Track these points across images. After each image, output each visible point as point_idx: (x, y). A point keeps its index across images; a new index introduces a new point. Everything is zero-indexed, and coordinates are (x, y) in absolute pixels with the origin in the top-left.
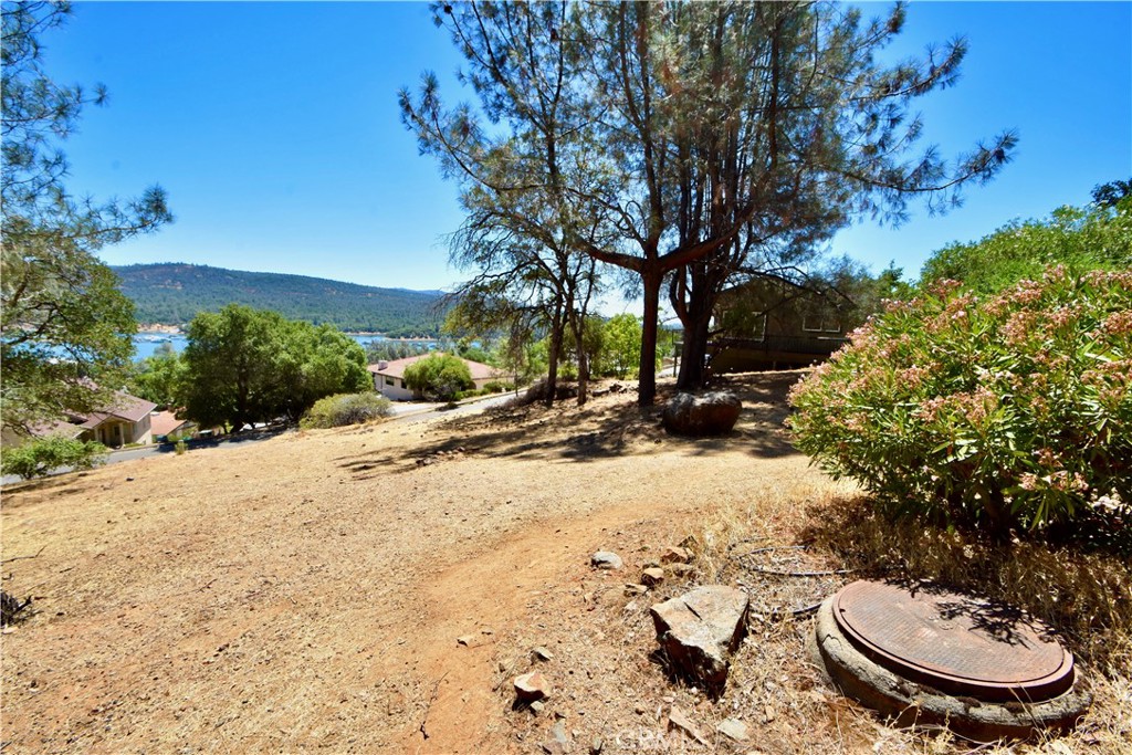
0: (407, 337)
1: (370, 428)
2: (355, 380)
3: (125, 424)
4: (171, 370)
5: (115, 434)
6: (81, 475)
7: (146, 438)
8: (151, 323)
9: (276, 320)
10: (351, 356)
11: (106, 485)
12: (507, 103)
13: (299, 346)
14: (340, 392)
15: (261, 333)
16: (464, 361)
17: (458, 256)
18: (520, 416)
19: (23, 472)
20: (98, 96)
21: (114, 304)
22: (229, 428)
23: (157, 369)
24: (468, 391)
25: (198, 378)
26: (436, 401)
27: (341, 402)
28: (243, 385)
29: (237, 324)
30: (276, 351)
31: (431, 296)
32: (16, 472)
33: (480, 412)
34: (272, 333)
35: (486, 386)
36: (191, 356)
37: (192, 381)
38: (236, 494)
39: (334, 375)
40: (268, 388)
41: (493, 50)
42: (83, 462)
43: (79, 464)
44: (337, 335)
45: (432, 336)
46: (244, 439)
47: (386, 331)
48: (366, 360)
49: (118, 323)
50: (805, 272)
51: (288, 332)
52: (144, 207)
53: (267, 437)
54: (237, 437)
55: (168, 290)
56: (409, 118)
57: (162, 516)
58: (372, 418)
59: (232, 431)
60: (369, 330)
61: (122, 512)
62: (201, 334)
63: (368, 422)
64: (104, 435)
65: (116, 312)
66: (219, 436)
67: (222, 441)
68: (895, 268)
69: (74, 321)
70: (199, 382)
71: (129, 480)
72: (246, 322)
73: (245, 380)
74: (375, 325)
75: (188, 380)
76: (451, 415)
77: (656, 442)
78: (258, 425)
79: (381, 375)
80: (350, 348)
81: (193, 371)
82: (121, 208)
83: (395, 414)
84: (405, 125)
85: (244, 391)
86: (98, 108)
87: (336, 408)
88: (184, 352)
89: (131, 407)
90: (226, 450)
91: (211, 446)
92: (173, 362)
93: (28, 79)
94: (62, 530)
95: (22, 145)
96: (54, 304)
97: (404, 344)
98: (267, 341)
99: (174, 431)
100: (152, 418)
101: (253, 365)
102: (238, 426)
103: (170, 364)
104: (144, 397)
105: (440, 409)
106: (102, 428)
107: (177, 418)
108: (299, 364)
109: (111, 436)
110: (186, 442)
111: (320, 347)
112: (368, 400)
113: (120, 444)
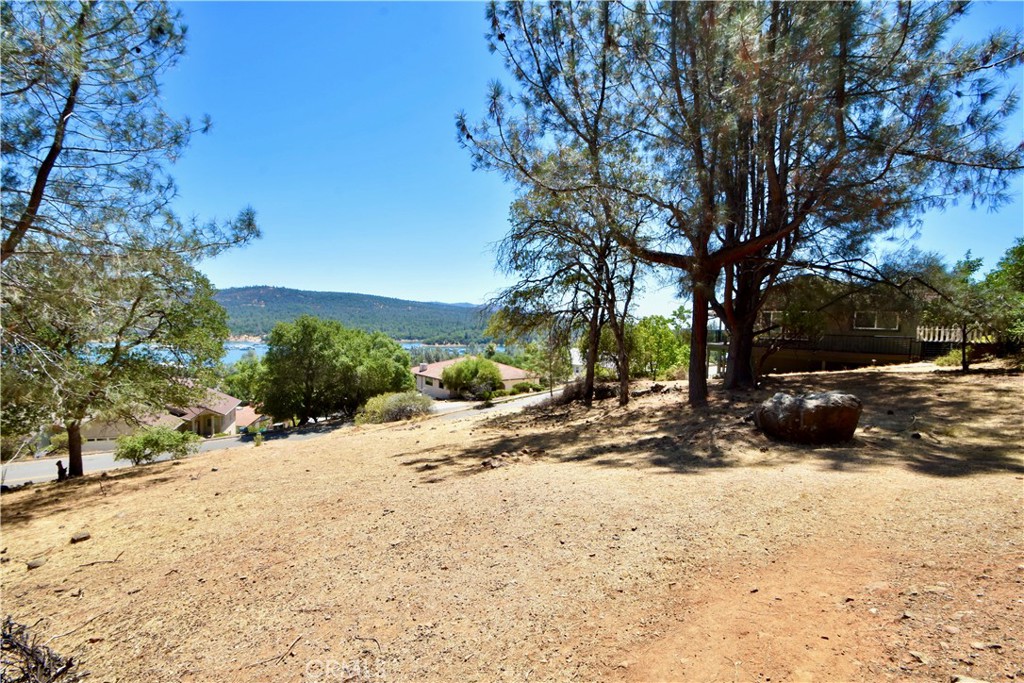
0: (441, 343)
1: (417, 424)
2: (401, 381)
3: (216, 417)
4: (254, 371)
5: (207, 426)
6: (175, 464)
7: (231, 429)
8: (241, 334)
9: (338, 329)
10: (398, 360)
11: (194, 474)
12: (554, 118)
13: (356, 350)
14: (389, 391)
15: (327, 342)
16: (495, 364)
17: (504, 262)
18: (562, 415)
19: (134, 456)
20: (204, 126)
21: (212, 312)
22: (298, 421)
23: (243, 370)
24: (498, 391)
25: (275, 379)
26: (474, 400)
27: (390, 400)
28: (309, 383)
29: (307, 331)
30: (337, 355)
31: (461, 308)
32: (128, 457)
33: (518, 410)
34: (335, 339)
35: (514, 387)
36: (270, 359)
37: (270, 381)
38: (310, 493)
39: (384, 376)
40: (330, 387)
41: (542, 71)
42: (180, 450)
43: (177, 451)
44: (386, 341)
45: (461, 342)
46: (309, 432)
47: (422, 338)
48: (410, 363)
49: (213, 329)
50: (874, 265)
51: (347, 338)
52: (239, 225)
53: (327, 431)
54: (303, 429)
55: (255, 308)
56: (464, 138)
57: (239, 516)
58: (417, 415)
59: (299, 424)
60: (409, 338)
61: (203, 508)
62: (279, 341)
63: (414, 418)
64: (199, 426)
65: (212, 320)
66: (289, 428)
67: (292, 433)
68: (973, 258)
69: (177, 326)
70: (275, 382)
71: (214, 470)
72: (314, 330)
73: (312, 380)
74: (414, 334)
75: (266, 380)
76: (491, 413)
77: (763, 450)
78: (320, 419)
79: (422, 376)
80: (397, 353)
81: (271, 372)
82: (220, 226)
83: (437, 412)
84: (461, 144)
85: (310, 389)
86: (204, 135)
87: (386, 406)
88: (265, 356)
89: (221, 402)
90: (294, 441)
91: (283, 438)
92: (256, 365)
93: (149, 115)
94: (147, 526)
95: (142, 170)
96: (163, 312)
97: (438, 349)
98: (331, 346)
99: (253, 424)
100: (237, 412)
101: (317, 368)
102: (304, 421)
103: (253, 367)
104: (232, 395)
105: (478, 408)
106: (198, 420)
107: (256, 413)
108: (355, 367)
109: (205, 427)
110: (263, 433)
111: (372, 352)
112: (413, 399)
113: (211, 434)
